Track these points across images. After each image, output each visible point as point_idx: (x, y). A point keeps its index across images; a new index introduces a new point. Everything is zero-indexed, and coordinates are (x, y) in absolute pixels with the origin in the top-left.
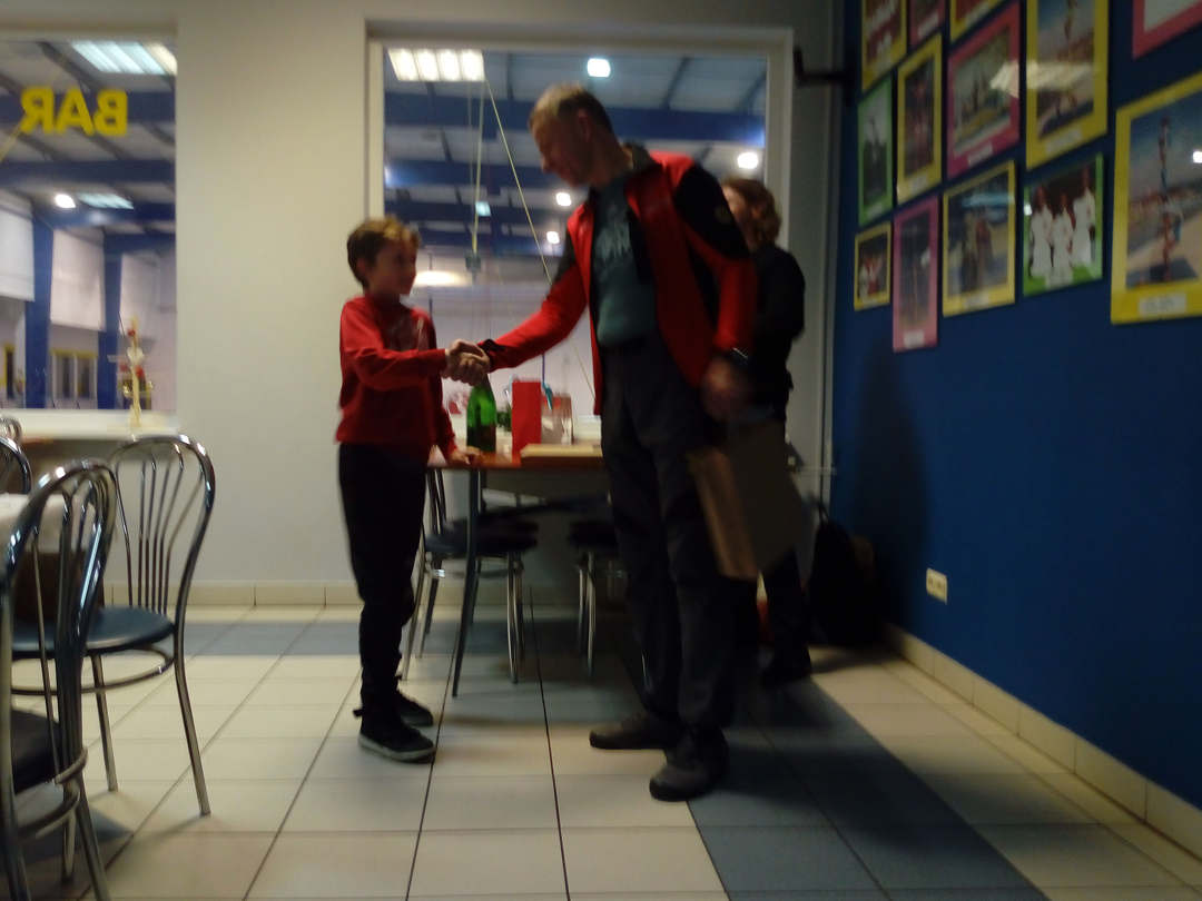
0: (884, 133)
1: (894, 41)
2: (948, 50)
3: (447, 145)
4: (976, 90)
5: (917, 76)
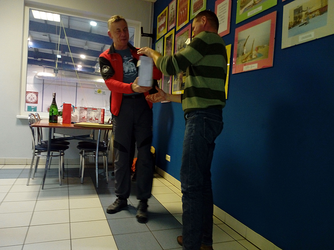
0: (161, 51)
1: (164, 29)
2: (176, 33)
3: (50, 38)
4: (181, 43)
5: (169, 38)
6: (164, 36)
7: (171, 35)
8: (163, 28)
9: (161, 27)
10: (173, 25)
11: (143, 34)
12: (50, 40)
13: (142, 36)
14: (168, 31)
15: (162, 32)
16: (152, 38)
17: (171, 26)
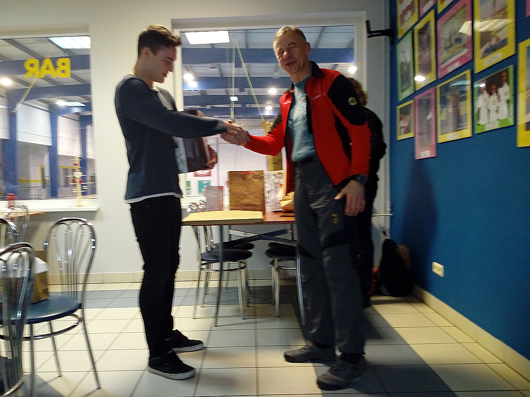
0: (409, 57)
1: (412, 14)
2: (437, 17)
3: (220, 70)
4: (451, 36)
5: (423, 31)
6: (412, 29)
7: (427, 25)
8: (409, 13)
9: (405, 12)
10: (430, 4)
11: (371, 34)
12: (222, 74)
13: (369, 37)
14: (421, 15)
15: (408, 22)
16: (390, 37)
17: (427, 5)
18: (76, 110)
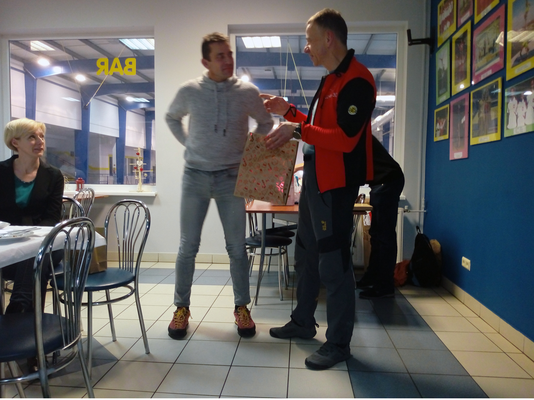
0: (446, 65)
1: (451, 24)
2: (473, 28)
4: (485, 45)
5: (460, 40)
6: (450, 38)
7: (464, 35)
8: (448, 23)
9: (444, 23)
10: (468, 15)
11: (412, 42)
14: (459, 26)
15: (447, 31)
16: (430, 45)
17: (465, 16)
18: (142, 106)
